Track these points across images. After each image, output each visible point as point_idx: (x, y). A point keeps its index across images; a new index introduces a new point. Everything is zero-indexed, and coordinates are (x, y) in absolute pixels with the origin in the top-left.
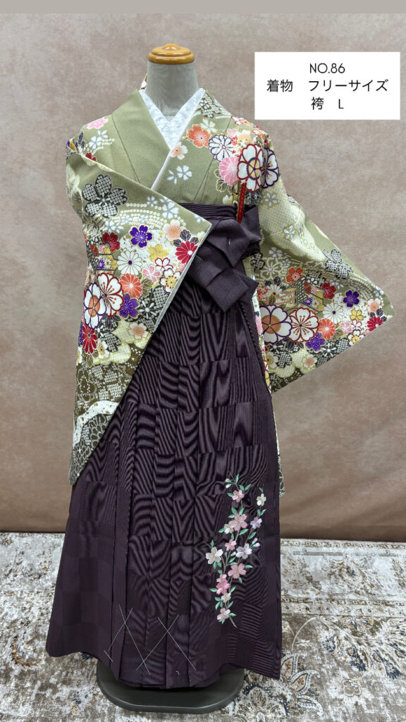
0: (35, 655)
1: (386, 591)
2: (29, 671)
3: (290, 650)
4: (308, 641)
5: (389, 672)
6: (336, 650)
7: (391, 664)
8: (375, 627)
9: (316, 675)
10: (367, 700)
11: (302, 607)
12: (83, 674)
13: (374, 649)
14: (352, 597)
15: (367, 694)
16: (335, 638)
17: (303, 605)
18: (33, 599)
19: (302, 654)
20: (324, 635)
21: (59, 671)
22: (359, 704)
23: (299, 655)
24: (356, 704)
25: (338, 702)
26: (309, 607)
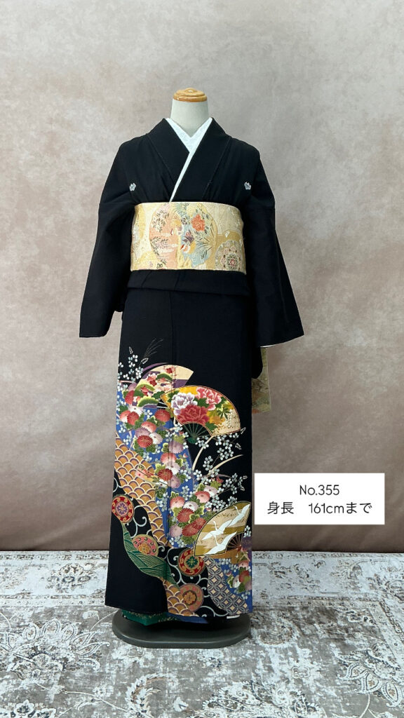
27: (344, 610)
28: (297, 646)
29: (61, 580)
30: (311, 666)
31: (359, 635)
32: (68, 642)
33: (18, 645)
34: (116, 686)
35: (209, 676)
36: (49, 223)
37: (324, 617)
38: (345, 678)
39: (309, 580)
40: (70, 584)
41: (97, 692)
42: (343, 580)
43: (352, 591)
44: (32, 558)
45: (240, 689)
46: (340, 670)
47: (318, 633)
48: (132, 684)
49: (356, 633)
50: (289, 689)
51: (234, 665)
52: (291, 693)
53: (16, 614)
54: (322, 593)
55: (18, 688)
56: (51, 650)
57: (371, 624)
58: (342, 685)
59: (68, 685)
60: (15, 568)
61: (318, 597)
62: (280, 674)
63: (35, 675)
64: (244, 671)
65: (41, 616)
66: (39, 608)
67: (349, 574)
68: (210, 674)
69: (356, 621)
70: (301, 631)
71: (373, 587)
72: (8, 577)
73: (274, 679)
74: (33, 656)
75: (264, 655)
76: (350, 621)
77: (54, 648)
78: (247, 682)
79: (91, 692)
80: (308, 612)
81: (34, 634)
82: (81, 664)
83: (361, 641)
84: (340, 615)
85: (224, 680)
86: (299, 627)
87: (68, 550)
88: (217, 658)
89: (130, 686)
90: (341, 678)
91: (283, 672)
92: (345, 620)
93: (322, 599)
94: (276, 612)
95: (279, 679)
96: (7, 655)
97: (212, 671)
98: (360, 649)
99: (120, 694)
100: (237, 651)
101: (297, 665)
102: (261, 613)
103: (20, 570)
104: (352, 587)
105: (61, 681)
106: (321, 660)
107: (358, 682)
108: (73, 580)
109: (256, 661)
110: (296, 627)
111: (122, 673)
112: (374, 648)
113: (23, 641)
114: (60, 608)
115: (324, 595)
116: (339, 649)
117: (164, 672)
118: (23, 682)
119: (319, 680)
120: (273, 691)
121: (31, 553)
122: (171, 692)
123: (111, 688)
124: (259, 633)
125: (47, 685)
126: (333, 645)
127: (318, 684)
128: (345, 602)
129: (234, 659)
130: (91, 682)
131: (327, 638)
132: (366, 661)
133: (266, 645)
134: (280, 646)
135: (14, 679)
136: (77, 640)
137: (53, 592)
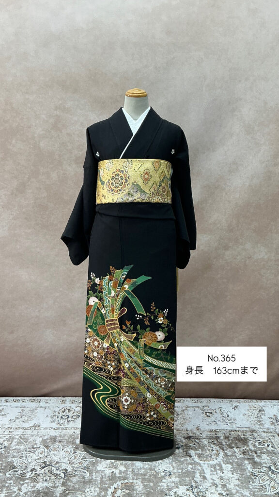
3: (81, 451)
9: (93, 461)
15: (123, 468)
24: (113, 472)
25: (101, 472)
27: (254, 439)
28: (222, 463)
29: (60, 417)
30: (232, 476)
31: (264, 456)
32: (67, 459)
33: (33, 460)
34: (100, 488)
35: (163, 482)
36: (54, 175)
37: (241, 443)
38: (255, 484)
39: (229, 418)
40: (66, 420)
41: (88, 492)
42: (252, 418)
43: (259, 427)
44: (40, 402)
45: (185, 491)
46: (252, 479)
47: (236, 454)
48: (111, 486)
49: (263, 454)
50: (218, 491)
51: (180, 475)
52: (219, 494)
53: (31, 440)
54: (238, 428)
55: (35, 489)
56: (56, 464)
57: (273, 449)
58: (254, 488)
59: (68, 487)
60: (28, 409)
61: (235, 430)
62: (212, 481)
63: (46, 480)
64: (187, 479)
65: (48, 441)
66: (46, 436)
67: (256, 414)
68: (164, 481)
69: (262, 446)
70: (225, 453)
71: (273, 423)
72: (24, 415)
73: (207, 484)
74: (44, 468)
75: (200, 468)
76: (258, 446)
77: (57, 463)
78: (189, 487)
79: (84, 491)
80: (229, 440)
81: (44, 453)
82: (76, 473)
83: (265, 459)
84: (251, 442)
85: (174, 485)
86: (223, 450)
87: (64, 397)
88: (168, 470)
89: (110, 488)
90: (253, 484)
91: (213, 480)
92: (255, 446)
93: (238, 431)
94: (207, 440)
95: (211, 484)
96: (26, 467)
97: (165, 478)
98: (265, 465)
99: (103, 493)
100: (182, 466)
101: (223, 475)
102: (197, 441)
103: (32, 411)
104: (259, 423)
105: (63, 484)
106: (239, 472)
107: (264, 486)
108: (68, 418)
109: (194, 472)
110: (221, 450)
111: (103, 479)
112: (275, 464)
113: (37, 458)
114: (60, 436)
115: (239, 429)
116: (251, 465)
117: (133, 479)
118: (38, 485)
119: (238, 486)
120: (207, 492)
121: (39, 398)
122: (138, 492)
123: (97, 489)
124: (196, 454)
125: (54, 487)
126: (246, 462)
127: (237, 488)
128: (254, 434)
129: (180, 471)
130: (83, 485)
131: (242, 458)
132: (270, 473)
133: (201, 462)
134: (211, 462)
135: (31, 483)
136: (73, 458)
137: (55, 425)
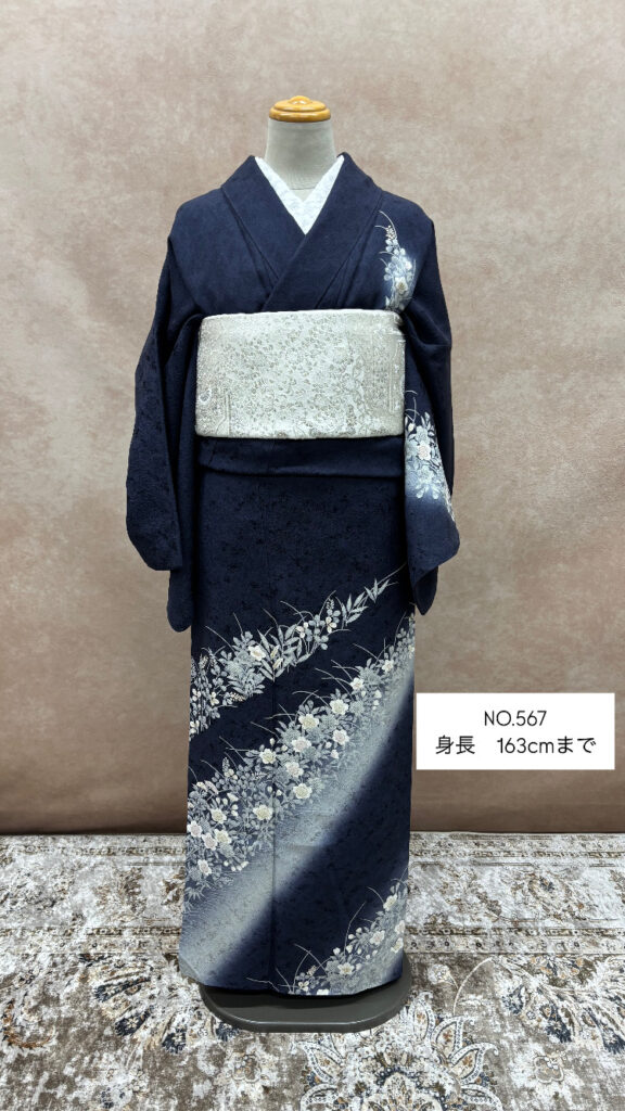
0: (41, 1031)
1: (603, 913)
2: (29, 1055)
4: (480, 997)
5: (608, 1042)
6: (525, 1010)
7: (612, 1030)
8: (585, 971)
10: (573, 1089)
11: (471, 942)
12: (117, 1059)
13: (585, 1005)
14: (550, 923)
16: (523, 989)
17: (472, 939)
18: (41, 940)
19: (469, 1018)
20: (504, 986)
21: (78, 1056)
22: (560, 1096)
23: (465, 1019)
26: (481, 941)
